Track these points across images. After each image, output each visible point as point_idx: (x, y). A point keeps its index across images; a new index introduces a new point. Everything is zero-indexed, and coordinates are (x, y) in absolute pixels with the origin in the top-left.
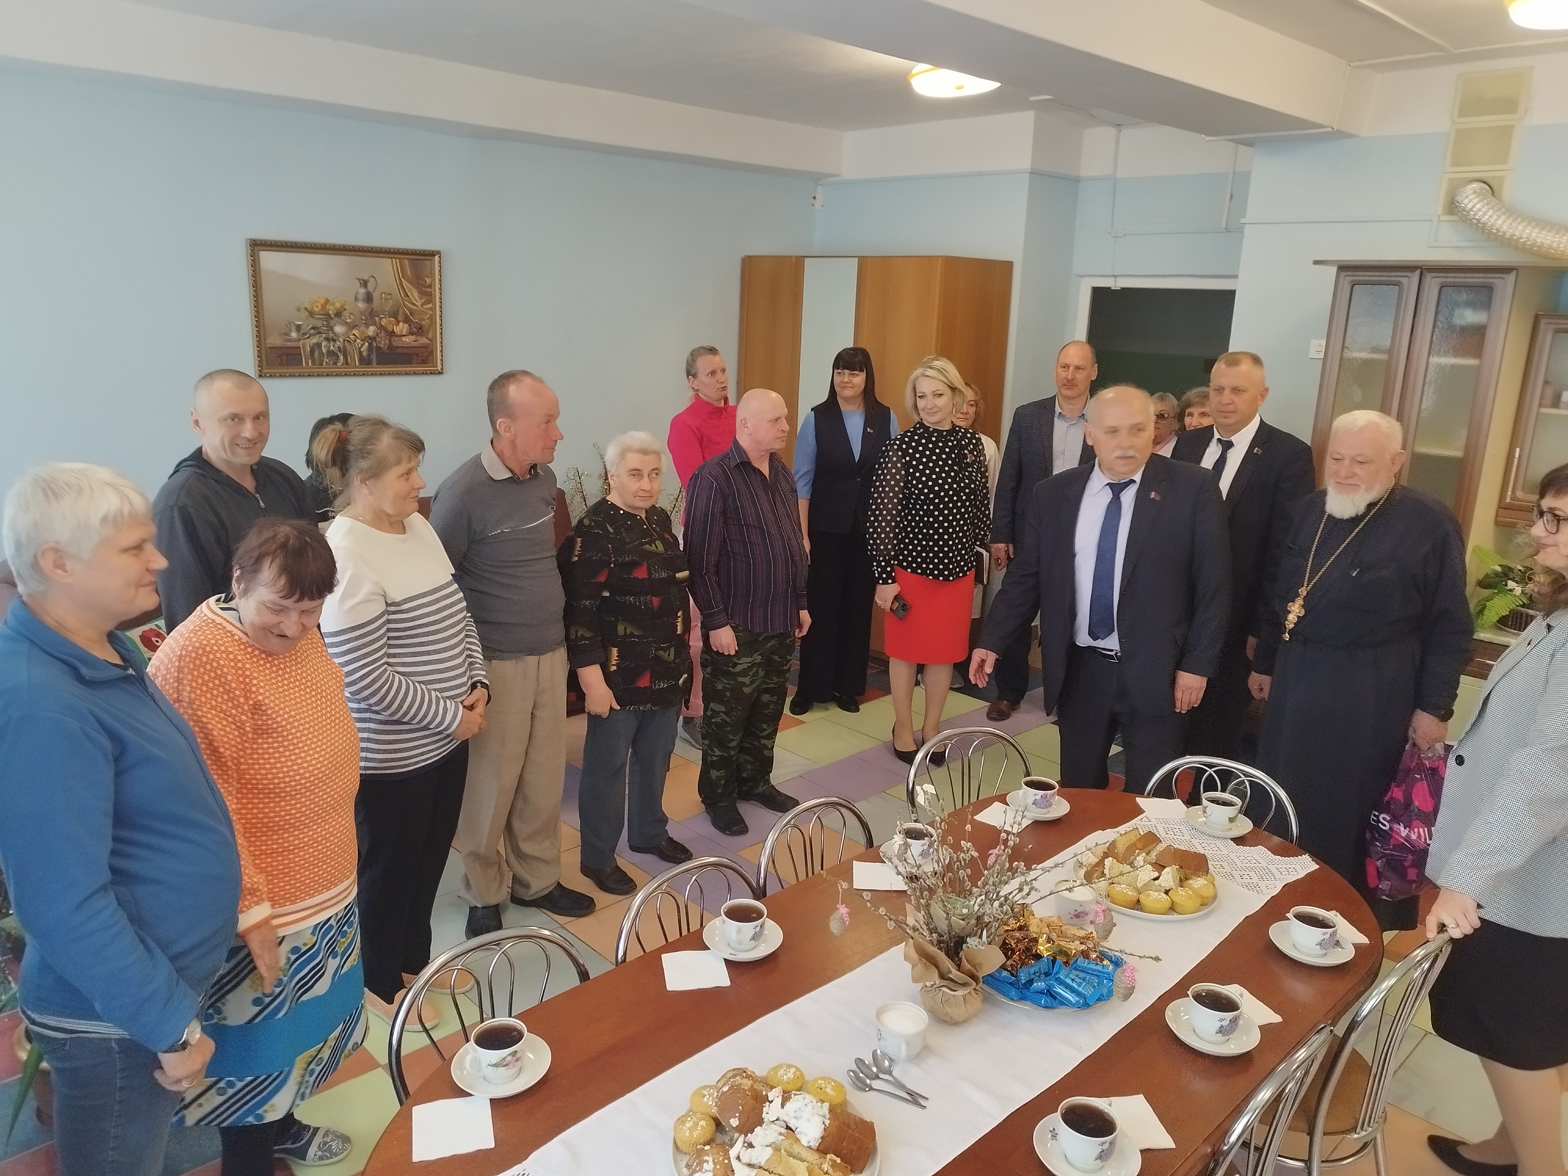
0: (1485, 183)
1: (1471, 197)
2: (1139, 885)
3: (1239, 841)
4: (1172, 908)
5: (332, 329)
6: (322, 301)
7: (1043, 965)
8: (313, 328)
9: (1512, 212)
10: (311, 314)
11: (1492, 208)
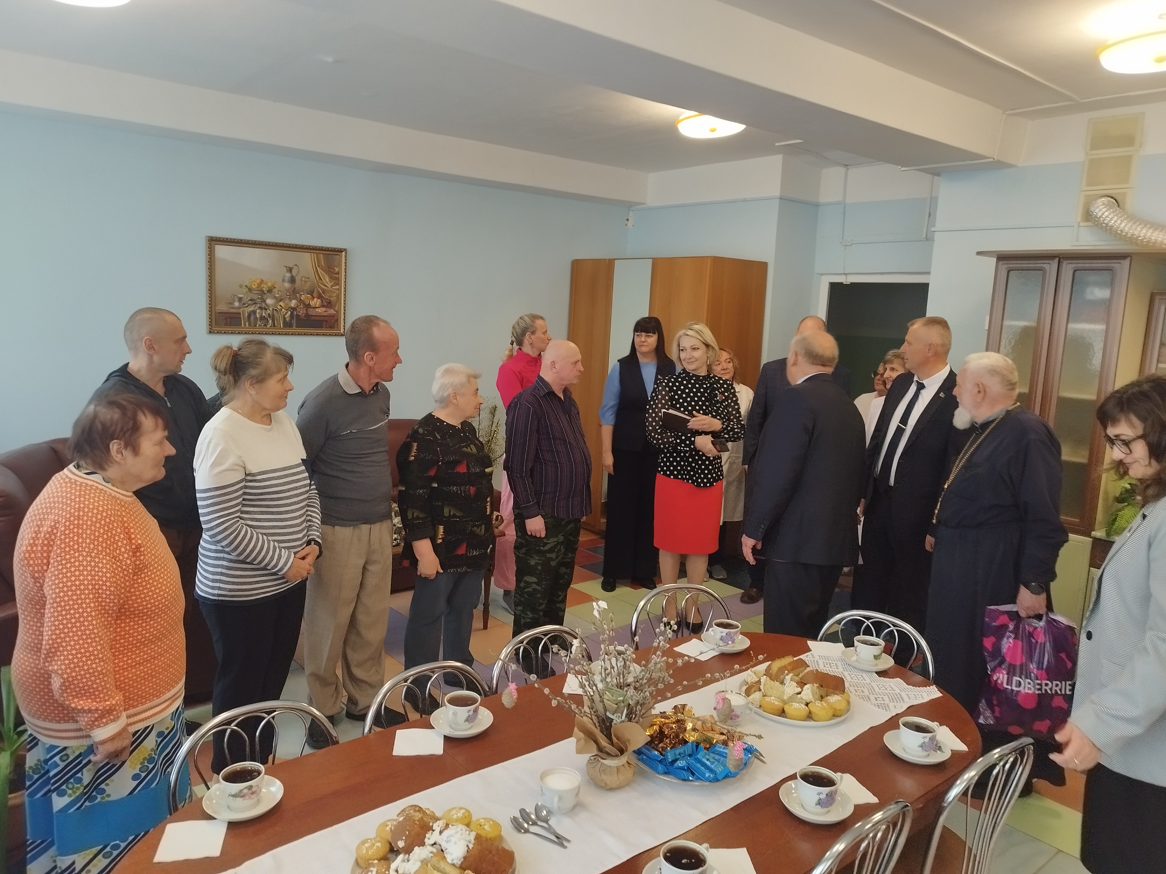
0: (1112, 198)
1: (1101, 208)
2: (785, 698)
3: (882, 674)
4: (810, 716)
5: (265, 301)
6: (258, 281)
7: (688, 749)
8: (251, 300)
9: (1132, 218)
10: (250, 290)
11: (1117, 215)
